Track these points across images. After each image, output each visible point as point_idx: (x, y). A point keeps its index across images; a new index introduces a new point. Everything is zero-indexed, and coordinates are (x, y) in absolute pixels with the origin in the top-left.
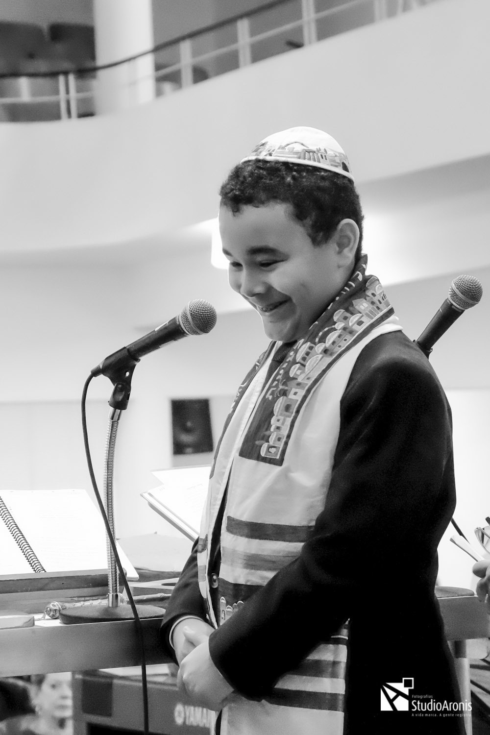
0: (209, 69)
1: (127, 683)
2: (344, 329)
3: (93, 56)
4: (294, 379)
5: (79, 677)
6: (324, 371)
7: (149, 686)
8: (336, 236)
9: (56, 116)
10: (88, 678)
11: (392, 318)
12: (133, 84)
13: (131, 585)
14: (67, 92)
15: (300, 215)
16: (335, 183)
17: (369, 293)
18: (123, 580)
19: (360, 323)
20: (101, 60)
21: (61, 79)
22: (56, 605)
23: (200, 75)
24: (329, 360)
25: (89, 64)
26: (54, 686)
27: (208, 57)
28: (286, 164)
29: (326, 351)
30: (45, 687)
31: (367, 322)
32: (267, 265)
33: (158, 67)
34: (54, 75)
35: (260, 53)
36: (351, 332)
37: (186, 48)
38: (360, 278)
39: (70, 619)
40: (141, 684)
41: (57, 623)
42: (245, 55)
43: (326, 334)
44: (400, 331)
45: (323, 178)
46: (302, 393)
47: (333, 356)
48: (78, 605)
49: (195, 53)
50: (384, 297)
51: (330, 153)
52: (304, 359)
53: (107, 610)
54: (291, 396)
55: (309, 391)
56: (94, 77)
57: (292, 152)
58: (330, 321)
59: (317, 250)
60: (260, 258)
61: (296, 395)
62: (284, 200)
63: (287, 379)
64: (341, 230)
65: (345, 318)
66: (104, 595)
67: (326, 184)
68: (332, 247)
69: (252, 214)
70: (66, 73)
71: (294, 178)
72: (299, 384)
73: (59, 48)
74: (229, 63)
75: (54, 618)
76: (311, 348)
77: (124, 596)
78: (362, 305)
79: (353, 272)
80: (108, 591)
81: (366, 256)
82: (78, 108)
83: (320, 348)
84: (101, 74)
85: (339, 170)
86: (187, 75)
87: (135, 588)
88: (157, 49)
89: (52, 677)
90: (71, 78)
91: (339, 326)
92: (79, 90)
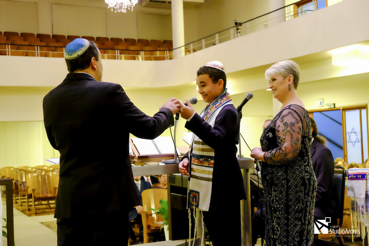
0: (196, 50)
1: (179, 177)
2: (220, 103)
3: (172, 47)
4: (209, 112)
5: (168, 175)
6: (215, 111)
7: (183, 177)
8: (218, 82)
9: (165, 59)
10: (170, 176)
11: (231, 101)
12: (181, 52)
13: (179, 156)
14: (167, 54)
15: (211, 76)
16: (219, 72)
17: (226, 96)
18: (177, 155)
19: (223, 102)
20: (174, 48)
21: (166, 51)
22: (163, 160)
23: (194, 51)
24: (216, 109)
25: (171, 48)
26: (164, 177)
27: (195, 47)
28: (209, 67)
29: (216, 107)
30: (162, 177)
31: (225, 102)
32: (203, 86)
33: (186, 49)
34: (164, 51)
35: (207, 46)
36: (221, 103)
37: (191, 45)
38: (225, 93)
39: (166, 163)
40: (181, 177)
41: (164, 164)
42: (204, 46)
43: (216, 104)
44: (232, 104)
45: (216, 70)
46: (210, 115)
47: (217, 108)
48: (168, 160)
49: (193, 46)
50: (230, 97)
51: (219, 66)
52: (211, 108)
53: (174, 162)
54: (208, 116)
55: (211, 115)
56: (172, 51)
57: (211, 65)
58: (217, 101)
59: (214, 84)
60: (203, 84)
61: (209, 116)
62: (208, 74)
63: (208, 112)
64: (220, 81)
65: (221, 101)
66: (173, 159)
67: (217, 71)
68: (217, 85)
69: (201, 76)
70: (166, 50)
71: (210, 70)
72: (209, 113)
73: (165, 45)
74: (200, 48)
75: (163, 163)
76: (213, 106)
77: (178, 159)
78: (225, 98)
79: (223, 91)
80: (174, 158)
81: (227, 89)
82: (169, 58)
83: (215, 106)
84: (174, 50)
85: (221, 69)
86: (192, 51)
87: (180, 157)
88: (185, 45)
89: (163, 175)
90: (168, 51)
91: (219, 102)
92: (169, 54)
